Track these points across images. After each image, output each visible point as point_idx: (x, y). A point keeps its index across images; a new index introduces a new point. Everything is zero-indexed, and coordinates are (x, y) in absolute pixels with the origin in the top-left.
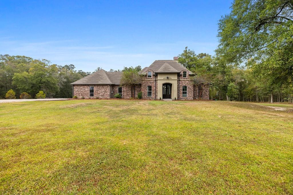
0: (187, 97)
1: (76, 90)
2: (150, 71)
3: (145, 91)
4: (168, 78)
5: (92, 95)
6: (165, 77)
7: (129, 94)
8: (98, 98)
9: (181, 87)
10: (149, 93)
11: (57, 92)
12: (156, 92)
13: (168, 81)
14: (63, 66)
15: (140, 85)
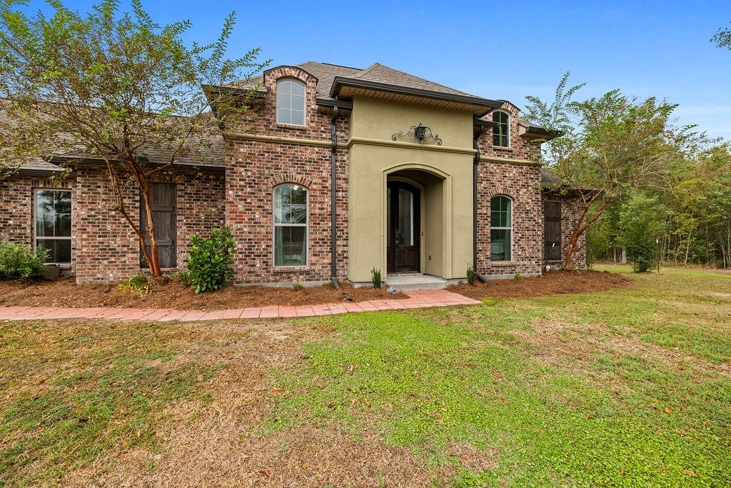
0: (513, 261)
2: (293, 73)
3: (253, 220)
4: (420, 133)
6: (401, 124)
7: (117, 243)
9: (485, 203)
10: (285, 239)
12: (334, 228)
13: (418, 153)
15: (215, 178)
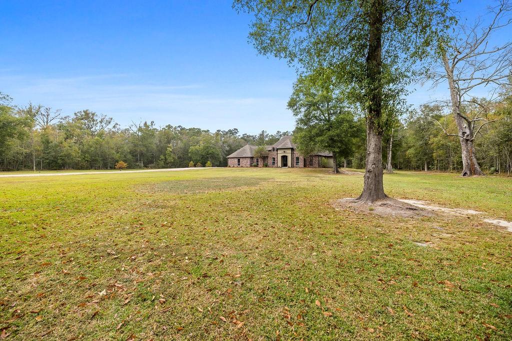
0: (299, 165)
1: (230, 161)
3: (270, 161)
5: (239, 165)
6: (283, 151)
7: (262, 163)
8: (242, 167)
9: (294, 158)
11: (220, 162)
12: (277, 162)
13: (285, 154)
14: (227, 131)
15: (267, 157)
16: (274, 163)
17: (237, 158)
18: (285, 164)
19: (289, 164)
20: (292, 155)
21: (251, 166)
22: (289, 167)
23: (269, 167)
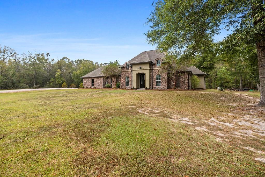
0: (161, 86)
1: (84, 82)
5: (93, 85)
6: (138, 67)
9: (155, 76)
13: (141, 71)
15: (120, 76)
16: (128, 83)
17: (91, 78)
18: (141, 85)
19: (147, 84)
20: (150, 73)
21: (104, 87)
22: (147, 89)
23: (122, 88)
